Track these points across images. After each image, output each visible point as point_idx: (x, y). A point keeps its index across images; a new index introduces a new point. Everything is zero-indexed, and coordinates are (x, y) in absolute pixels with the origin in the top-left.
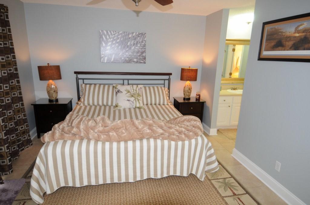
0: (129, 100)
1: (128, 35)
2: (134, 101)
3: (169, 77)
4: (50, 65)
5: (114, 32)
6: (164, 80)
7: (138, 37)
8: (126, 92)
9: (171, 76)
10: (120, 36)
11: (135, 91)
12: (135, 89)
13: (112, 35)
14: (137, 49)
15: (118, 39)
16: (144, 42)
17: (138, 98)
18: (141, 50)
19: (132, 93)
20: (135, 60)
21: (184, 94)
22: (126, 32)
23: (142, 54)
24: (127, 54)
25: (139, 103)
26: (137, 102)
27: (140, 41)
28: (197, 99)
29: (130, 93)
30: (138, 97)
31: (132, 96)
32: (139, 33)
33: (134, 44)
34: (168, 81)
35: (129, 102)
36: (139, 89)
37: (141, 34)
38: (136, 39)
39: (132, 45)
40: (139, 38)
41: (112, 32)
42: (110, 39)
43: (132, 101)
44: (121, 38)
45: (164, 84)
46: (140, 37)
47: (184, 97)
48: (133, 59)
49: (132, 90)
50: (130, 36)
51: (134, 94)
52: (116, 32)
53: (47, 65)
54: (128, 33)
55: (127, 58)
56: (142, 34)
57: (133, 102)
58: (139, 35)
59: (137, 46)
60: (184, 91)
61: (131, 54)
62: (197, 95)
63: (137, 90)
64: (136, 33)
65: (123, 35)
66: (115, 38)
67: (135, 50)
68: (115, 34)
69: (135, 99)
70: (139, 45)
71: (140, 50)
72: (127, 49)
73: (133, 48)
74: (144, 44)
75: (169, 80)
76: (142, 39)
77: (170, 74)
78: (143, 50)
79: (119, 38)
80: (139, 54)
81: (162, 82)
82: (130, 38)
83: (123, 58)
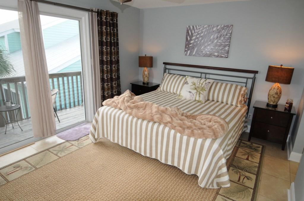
0: (190, 92)
1: (213, 28)
2: (195, 94)
3: (255, 75)
4: (146, 56)
5: (199, 27)
6: (247, 78)
7: (223, 29)
8: (192, 84)
9: (256, 74)
10: (205, 30)
11: (201, 85)
12: (202, 83)
13: (197, 30)
14: (219, 42)
15: (202, 33)
16: (229, 35)
17: (201, 92)
18: (224, 43)
19: (197, 85)
20: (216, 54)
21: (268, 99)
22: (211, 26)
23: (224, 48)
24: (209, 47)
25: (199, 96)
26: (198, 95)
27: (225, 34)
28: (286, 109)
29: (195, 86)
30: (201, 90)
31: (196, 89)
32: (224, 25)
33: (217, 37)
34: (252, 80)
35: (190, 93)
36: (206, 84)
37: (226, 26)
38: (220, 31)
39: (215, 38)
40: (223, 31)
41: (198, 26)
42: (195, 33)
43: (193, 93)
44: (205, 32)
45: (246, 83)
46: (225, 29)
47: (267, 102)
48: (215, 53)
49: (198, 84)
50: (215, 29)
51: (198, 87)
52: (201, 26)
53: (145, 56)
54: (213, 26)
55: (208, 52)
56: (228, 26)
57: (193, 95)
58: (224, 28)
59: (220, 39)
60: (268, 95)
61: (213, 48)
62: (287, 103)
63: (204, 84)
64: (221, 25)
65: (208, 28)
66: (199, 32)
67: (218, 43)
68: (199, 29)
69: (197, 93)
70: (222, 39)
71: (222, 43)
72: (210, 43)
73: (216, 41)
74: (228, 37)
75: (254, 79)
76: (227, 32)
77: (256, 72)
78: (226, 43)
79: (204, 32)
80: (221, 48)
81: (244, 80)
82: (214, 31)
83: (204, 52)
